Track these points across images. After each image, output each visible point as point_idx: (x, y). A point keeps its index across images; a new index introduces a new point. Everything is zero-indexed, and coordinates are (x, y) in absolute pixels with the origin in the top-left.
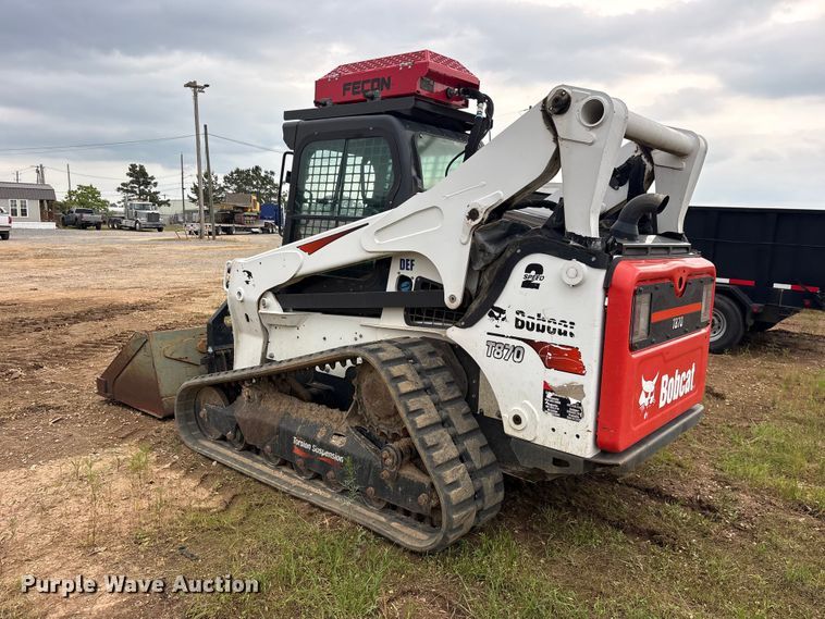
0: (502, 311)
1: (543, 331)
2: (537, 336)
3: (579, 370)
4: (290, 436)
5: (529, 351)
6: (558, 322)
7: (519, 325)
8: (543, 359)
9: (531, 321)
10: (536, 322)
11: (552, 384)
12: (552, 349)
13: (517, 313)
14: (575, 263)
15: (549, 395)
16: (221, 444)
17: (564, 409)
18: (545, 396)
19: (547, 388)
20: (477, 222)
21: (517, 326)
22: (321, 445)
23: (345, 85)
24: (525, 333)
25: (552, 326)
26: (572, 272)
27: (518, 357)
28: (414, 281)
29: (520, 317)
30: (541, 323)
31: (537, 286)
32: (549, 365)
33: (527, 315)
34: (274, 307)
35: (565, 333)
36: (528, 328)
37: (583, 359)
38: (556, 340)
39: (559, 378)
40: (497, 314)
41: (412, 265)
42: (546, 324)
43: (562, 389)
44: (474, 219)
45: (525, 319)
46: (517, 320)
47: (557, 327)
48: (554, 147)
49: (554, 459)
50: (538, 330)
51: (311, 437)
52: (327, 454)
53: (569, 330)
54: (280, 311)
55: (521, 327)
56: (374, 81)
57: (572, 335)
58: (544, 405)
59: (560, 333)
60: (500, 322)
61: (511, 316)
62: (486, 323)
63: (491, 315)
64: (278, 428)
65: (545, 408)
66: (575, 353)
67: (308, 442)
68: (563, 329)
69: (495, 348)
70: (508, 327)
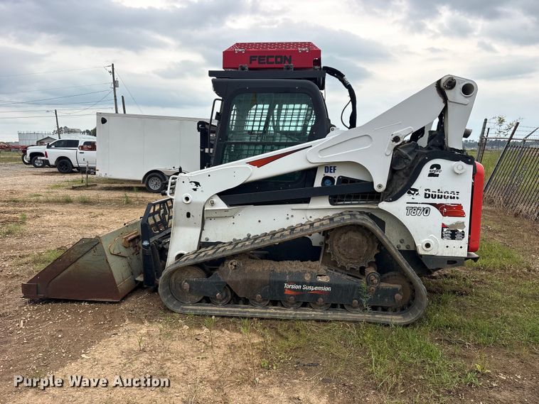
0: (416, 190)
1: (441, 198)
2: (437, 201)
3: (462, 215)
4: (281, 284)
5: (433, 209)
6: (450, 192)
7: (427, 196)
8: (442, 213)
9: (434, 193)
10: (437, 194)
11: (447, 224)
12: (446, 206)
13: (426, 190)
14: (461, 162)
15: (445, 230)
16: (200, 305)
17: (453, 235)
18: (442, 230)
19: (444, 226)
20: (399, 143)
21: (426, 197)
22: (311, 284)
23: (251, 57)
24: (431, 200)
25: (446, 195)
26: (460, 167)
27: (426, 213)
28: (336, 180)
29: (427, 192)
30: (440, 194)
31: (437, 175)
32: (444, 215)
33: (431, 191)
34: (221, 205)
35: (454, 198)
36: (432, 197)
37: (464, 209)
38: (449, 202)
39: (450, 221)
40: (413, 192)
41: (334, 170)
42: (443, 194)
43: (452, 226)
44: (397, 142)
45: (431, 193)
46: (426, 194)
47: (449, 195)
48: (443, 105)
49: (448, 261)
50: (438, 198)
51: (301, 280)
52: (316, 288)
53: (456, 196)
54: (225, 207)
55: (429, 197)
56: (277, 57)
57: (457, 198)
58: (442, 235)
59: (451, 198)
60: (415, 196)
61: (422, 192)
62: (406, 198)
63: (409, 193)
64: (270, 281)
65: (442, 237)
66: (459, 207)
67: (298, 284)
68: (453, 196)
69: (412, 210)
70: (420, 198)
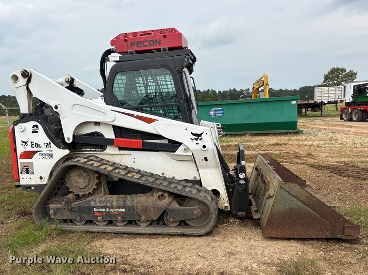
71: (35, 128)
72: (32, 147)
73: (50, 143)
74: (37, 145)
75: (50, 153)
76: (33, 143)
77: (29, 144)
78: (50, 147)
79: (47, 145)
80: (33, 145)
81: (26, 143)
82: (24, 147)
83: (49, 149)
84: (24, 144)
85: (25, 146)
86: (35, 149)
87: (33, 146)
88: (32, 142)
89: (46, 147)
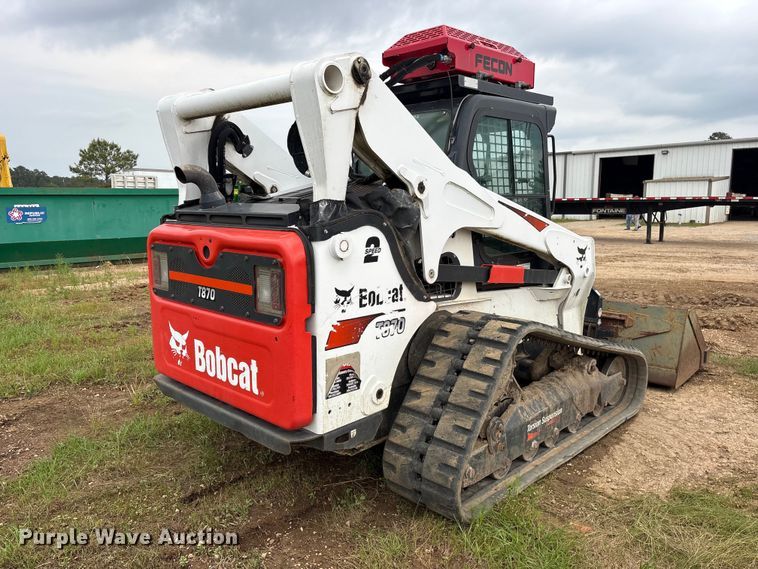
71: (372, 246)
72: (361, 305)
73: (401, 288)
74: (374, 299)
75: (399, 315)
76: (364, 294)
77: (355, 296)
78: (401, 300)
79: (396, 295)
80: (365, 298)
81: (346, 294)
82: (342, 307)
83: (399, 305)
84: (342, 299)
85: (345, 306)
86: (369, 311)
87: (364, 302)
88: (361, 291)
89: (394, 301)
